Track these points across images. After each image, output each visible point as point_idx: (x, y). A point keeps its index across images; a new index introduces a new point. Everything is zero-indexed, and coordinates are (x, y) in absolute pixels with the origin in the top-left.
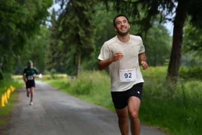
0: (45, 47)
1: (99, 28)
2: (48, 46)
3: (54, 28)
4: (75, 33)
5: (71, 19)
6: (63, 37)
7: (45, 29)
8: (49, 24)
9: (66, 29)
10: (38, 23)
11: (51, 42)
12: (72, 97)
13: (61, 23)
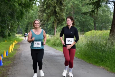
0: (36, 17)
1: (68, 7)
2: (37, 17)
3: (41, 6)
4: (53, 10)
5: (52, 1)
6: (46, 12)
7: (36, 7)
8: (38, 4)
9: (48, 7)
10: (32, 3)
11: (39, 15)
12: (51, 48)
13: (45, 3)
